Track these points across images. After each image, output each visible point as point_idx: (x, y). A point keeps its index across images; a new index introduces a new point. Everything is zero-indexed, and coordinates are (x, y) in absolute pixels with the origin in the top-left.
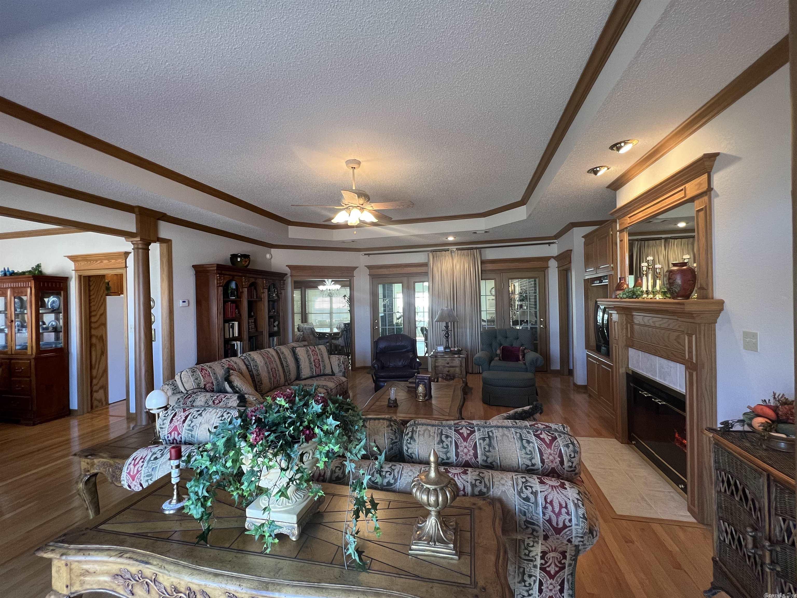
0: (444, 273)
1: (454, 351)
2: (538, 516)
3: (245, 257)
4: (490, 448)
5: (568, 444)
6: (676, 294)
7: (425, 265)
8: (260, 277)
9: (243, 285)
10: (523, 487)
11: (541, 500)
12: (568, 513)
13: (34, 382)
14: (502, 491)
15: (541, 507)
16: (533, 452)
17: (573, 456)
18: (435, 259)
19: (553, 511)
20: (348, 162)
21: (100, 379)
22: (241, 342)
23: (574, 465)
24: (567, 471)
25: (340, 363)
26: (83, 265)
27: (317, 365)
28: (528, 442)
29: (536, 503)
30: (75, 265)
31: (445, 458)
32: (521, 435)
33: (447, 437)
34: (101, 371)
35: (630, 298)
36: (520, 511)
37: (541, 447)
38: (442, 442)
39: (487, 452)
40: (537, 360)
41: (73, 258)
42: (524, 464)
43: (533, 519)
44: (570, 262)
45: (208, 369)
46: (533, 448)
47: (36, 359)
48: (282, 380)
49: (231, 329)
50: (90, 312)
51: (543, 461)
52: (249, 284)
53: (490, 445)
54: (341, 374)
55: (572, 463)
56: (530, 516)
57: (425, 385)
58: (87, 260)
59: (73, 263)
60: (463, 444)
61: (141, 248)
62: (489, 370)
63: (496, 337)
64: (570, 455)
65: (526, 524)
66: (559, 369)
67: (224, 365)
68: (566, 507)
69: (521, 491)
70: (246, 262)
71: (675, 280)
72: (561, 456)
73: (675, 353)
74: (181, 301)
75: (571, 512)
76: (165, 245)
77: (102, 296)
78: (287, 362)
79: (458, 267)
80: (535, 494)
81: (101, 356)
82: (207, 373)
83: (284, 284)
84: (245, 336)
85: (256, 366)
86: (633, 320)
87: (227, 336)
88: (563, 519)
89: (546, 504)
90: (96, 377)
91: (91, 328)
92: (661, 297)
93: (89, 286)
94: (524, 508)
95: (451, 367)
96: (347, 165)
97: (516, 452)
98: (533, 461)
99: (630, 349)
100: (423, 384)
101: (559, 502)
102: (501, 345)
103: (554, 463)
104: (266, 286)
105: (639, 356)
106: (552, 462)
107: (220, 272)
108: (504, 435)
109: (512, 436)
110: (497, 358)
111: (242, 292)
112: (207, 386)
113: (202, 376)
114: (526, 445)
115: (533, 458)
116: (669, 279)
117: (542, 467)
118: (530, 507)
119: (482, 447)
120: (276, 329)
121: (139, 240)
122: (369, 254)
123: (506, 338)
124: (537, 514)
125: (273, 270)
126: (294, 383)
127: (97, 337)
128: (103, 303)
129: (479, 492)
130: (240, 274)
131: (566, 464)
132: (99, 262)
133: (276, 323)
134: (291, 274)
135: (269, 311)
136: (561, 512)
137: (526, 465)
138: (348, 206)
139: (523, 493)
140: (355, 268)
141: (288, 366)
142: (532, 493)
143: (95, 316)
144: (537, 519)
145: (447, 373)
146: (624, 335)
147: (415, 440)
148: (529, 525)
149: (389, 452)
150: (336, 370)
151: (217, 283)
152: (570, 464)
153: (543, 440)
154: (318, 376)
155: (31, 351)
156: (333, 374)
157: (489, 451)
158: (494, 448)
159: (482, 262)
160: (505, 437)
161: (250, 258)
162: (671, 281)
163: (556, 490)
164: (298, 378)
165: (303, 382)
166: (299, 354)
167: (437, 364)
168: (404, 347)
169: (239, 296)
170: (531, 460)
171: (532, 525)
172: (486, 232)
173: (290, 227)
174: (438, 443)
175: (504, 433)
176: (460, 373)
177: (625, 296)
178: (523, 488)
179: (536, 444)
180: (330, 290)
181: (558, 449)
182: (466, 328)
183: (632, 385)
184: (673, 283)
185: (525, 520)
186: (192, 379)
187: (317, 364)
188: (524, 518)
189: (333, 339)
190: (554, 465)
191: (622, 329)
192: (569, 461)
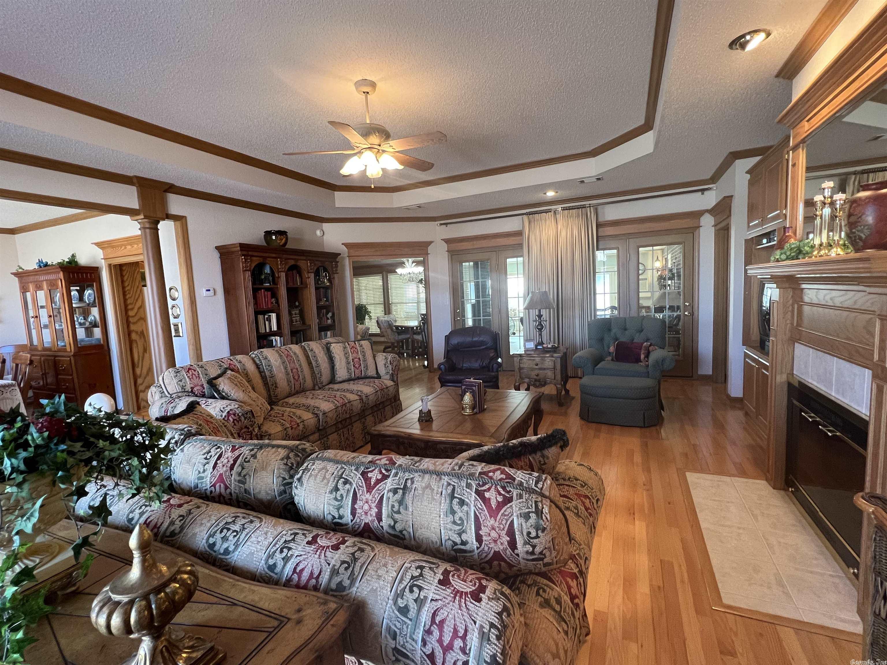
0: (544, 242)
1: (547, 348)
2: (413, 643)
3: (281, 233)
4: (401, 507)
5: (529, 512)
6: (861, 244)
7: (519, 234)
8: (302, 258)
9: (278, 269)
10: (408, 587)
11: (425, 616)
12: (463, 650)
13: (76, 380)
14: (372, 588)
15: (422, 629)
16: (465, 522)
17: (533, 534)
18: (533, 225)
19: (440, 641)
20: (358, 84)
21: (145, 378)
22: (281, 337)
23: (538, 550)
24: (524, 559)
25: (387, 362)
26: (111, 253)
27: (357, 366)
28: (462, 503)
29: (416, 620)
30: (103, 253)
31: (337, 516)
32: (454, 490)
33: (346, 482)
34: (145, 371)
35: (793, 259)
36: (389, 629)
37: (480, 513)
38: (336, 489)
39: (395, 512)
40: (663, 360)
41: (99, 245)
42: (449, 539)
43: (405, 648)
44: (729, 216)
45: (198, 369)
46: (467, 513)
47: (74, 356)
48: (309, 382)
49: (267, 323)
50: (126, 306)
51: (479, 539)
52: (287, 267)
53: (401, 502)
54: (388, 377)
55: (534, 547)
56: (402, 643)
57: (473, 393)
58: (113, 247)
59: (101, 251)
60: (364, 496)
61: (148, 228)
62: (593, 374)
63: (610, 330)
64: (529, 533)
65: (396, 655)
66: (711, 373)
67: (222, 364)
68: (464, 638)
69: (400, 595)
70: (281, 240)
71: (860, 217)
72: (511, 533)
73: (861, 350)
74: (204, 290)
75: (470, 650)
76: (178, 223)
77: (138, 287)
78: (317, 361)
79: (564, 234)
80: (420, 602)
81: (144, 354)
82: (196, 373)
83: (337, 266)
84: (286, 330)
85: (269, 366)
86: (802, 298)
87: (262, 331)
88: (454, 659)
89: (431, 625)
90: (141, 375)
91: (128, 323)
92: (842, 253)
93: (122, 276)
94: (396, 626)
95: (540, 369)
96: (357, 89)
97: (438, 518)
98: (464, 537)
99: (796, 345)
100: (471, 392)
101: (455, 625)
102: (617, 339)
103: (499, 544)
104: (311, 269)
105: (809, 355)
106: (495, 541)
107: (244, 253)
108: (428, 486)
109: (440, 490)
110: (610, 358)
111: (279, 277)
112: (195, 389)
113: (188, 377)
114: (456, 507)
115: (463, 532)
116: (850, 215)
117: (478, 548)
118: (405, 627)
119: (390, 503)
120: (329, 321)
121: (142, 217)
122: (446, 224)
123: (626, 329)
124: (413, 640)
125: (327, 250)
126: (327, 387)
127: (137, 332)
128: (139, 295)
129: (337, 584)
130: (274, 255)
131: (521, 548)
132: (123, 248)
133: (330, 315)
134: (349, 253)
135: (318, 300)
136: (453, 646)
137: (453, 542)
138: (360, 149)
139: (402, 598)
140: (430, 243)
141: (318, 366)
142: (416, 601)
143: (132, 309)
144: (413, 650)
145: (535, 377)
146: (788, 322)
147: (302, 485)
148: (400, 658)
149: (279, 496)
150: (382, 371)
151: (243, 267)
152: (529, 548)
153: (486, 501)
154: (359, 378)
155: (70, 349)
156: (379, 377)
157: (399, 512)
158: (406, 508)
159: (598, 226)
160: (428, 491)
161: (286, 235)
162: (853, 219)
163: (460, 601)
164: (333, 380)
165: (336, 387)
166: (334, 351)
167: (522, 365)
168: (482, 343)
169: (275, 281)
170: (460, 535)
171: (405, 658)
172: (598, 179)
173: (336, 193)
174: (331, 492)
175: (429, 484)
176: (553, 378)
177: (784, 257)
178: (407, 590)
179: (473, 508)
180: (410, 273)
181: (507, 520)
182: (574, 317)
183: (795, 402)
184: (856, 222)
185: (394, 646)
186: (175, 381)
187: (357, 363)
188: (392, 644)
189: (415, 334)
190: (498, 547)
191: (785, 313)
192: (525, 543)
